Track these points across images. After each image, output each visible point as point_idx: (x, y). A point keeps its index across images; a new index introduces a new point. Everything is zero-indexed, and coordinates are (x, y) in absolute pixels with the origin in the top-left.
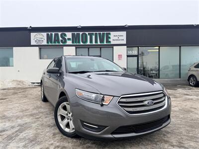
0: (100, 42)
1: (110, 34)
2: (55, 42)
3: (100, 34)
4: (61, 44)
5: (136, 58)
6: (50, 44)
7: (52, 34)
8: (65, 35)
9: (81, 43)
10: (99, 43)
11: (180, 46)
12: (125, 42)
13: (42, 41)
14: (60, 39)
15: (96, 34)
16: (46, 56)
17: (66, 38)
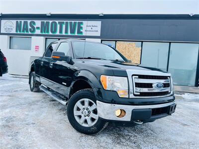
0: (71, 33)
1: (82, 23)
2: (23, 31)
3: (71, 23)
4: (30, 33)
6: (19, 33)
7: (21, 22)
8: (34, 23)
9: (50, 33)
10: (69, 34)
11: (170, 43)
12: (99, 34)
13: (12, 29)
14: (29, 27)
15: (67, 23)
16: (16, 46)
17: (35, 26)
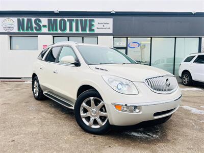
0: (82, 31)
1: (93, 20)
2: (27, 30)
3: (81, 21)
4: (35, 32)
5: (125, 50)
6: (22, 32)
7: (23, 20)
8: (40, 21)
9: (59, 31)
10: (80, 31)
11: (175, 38)
12: (111, 31)
13: (12, 28)
14: (34, 25)
15: (77, 21)
16: (17, 47)
17: (41, 25)
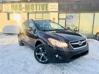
1: (48, 4)
2: (16, 10)
4: (19, 11)
5: (65, 20)
6: (13, 11)
7: (14, 5)
8: (21, 5)
9: (31, 11)
10: (41, 10)
11: (94, 13)
12: (57, 10)
13: (9, 9)
15: (39, 5)
17: (22, 7)
